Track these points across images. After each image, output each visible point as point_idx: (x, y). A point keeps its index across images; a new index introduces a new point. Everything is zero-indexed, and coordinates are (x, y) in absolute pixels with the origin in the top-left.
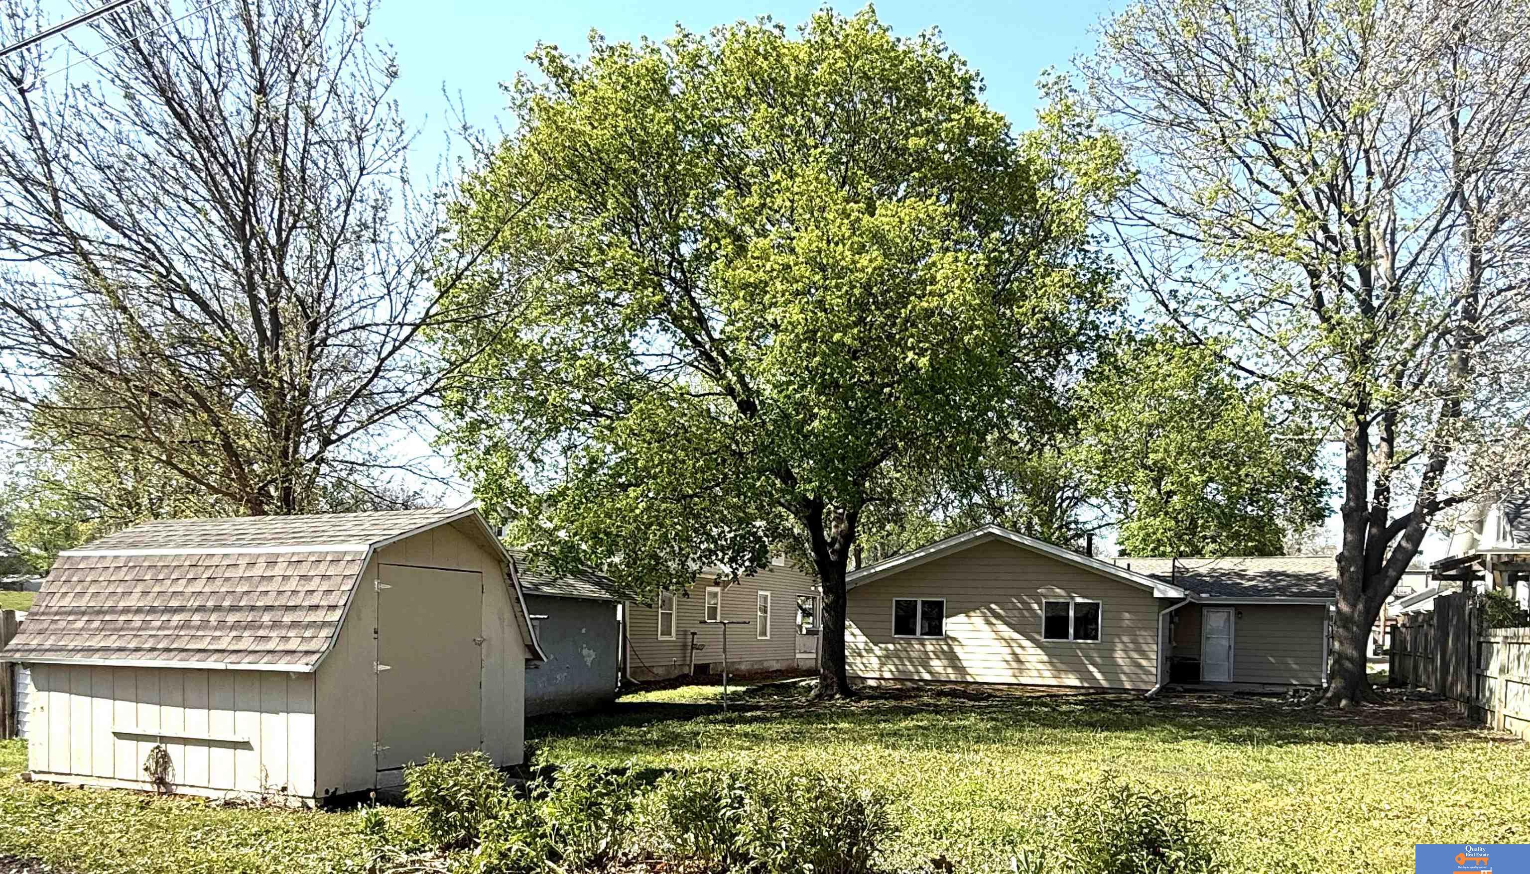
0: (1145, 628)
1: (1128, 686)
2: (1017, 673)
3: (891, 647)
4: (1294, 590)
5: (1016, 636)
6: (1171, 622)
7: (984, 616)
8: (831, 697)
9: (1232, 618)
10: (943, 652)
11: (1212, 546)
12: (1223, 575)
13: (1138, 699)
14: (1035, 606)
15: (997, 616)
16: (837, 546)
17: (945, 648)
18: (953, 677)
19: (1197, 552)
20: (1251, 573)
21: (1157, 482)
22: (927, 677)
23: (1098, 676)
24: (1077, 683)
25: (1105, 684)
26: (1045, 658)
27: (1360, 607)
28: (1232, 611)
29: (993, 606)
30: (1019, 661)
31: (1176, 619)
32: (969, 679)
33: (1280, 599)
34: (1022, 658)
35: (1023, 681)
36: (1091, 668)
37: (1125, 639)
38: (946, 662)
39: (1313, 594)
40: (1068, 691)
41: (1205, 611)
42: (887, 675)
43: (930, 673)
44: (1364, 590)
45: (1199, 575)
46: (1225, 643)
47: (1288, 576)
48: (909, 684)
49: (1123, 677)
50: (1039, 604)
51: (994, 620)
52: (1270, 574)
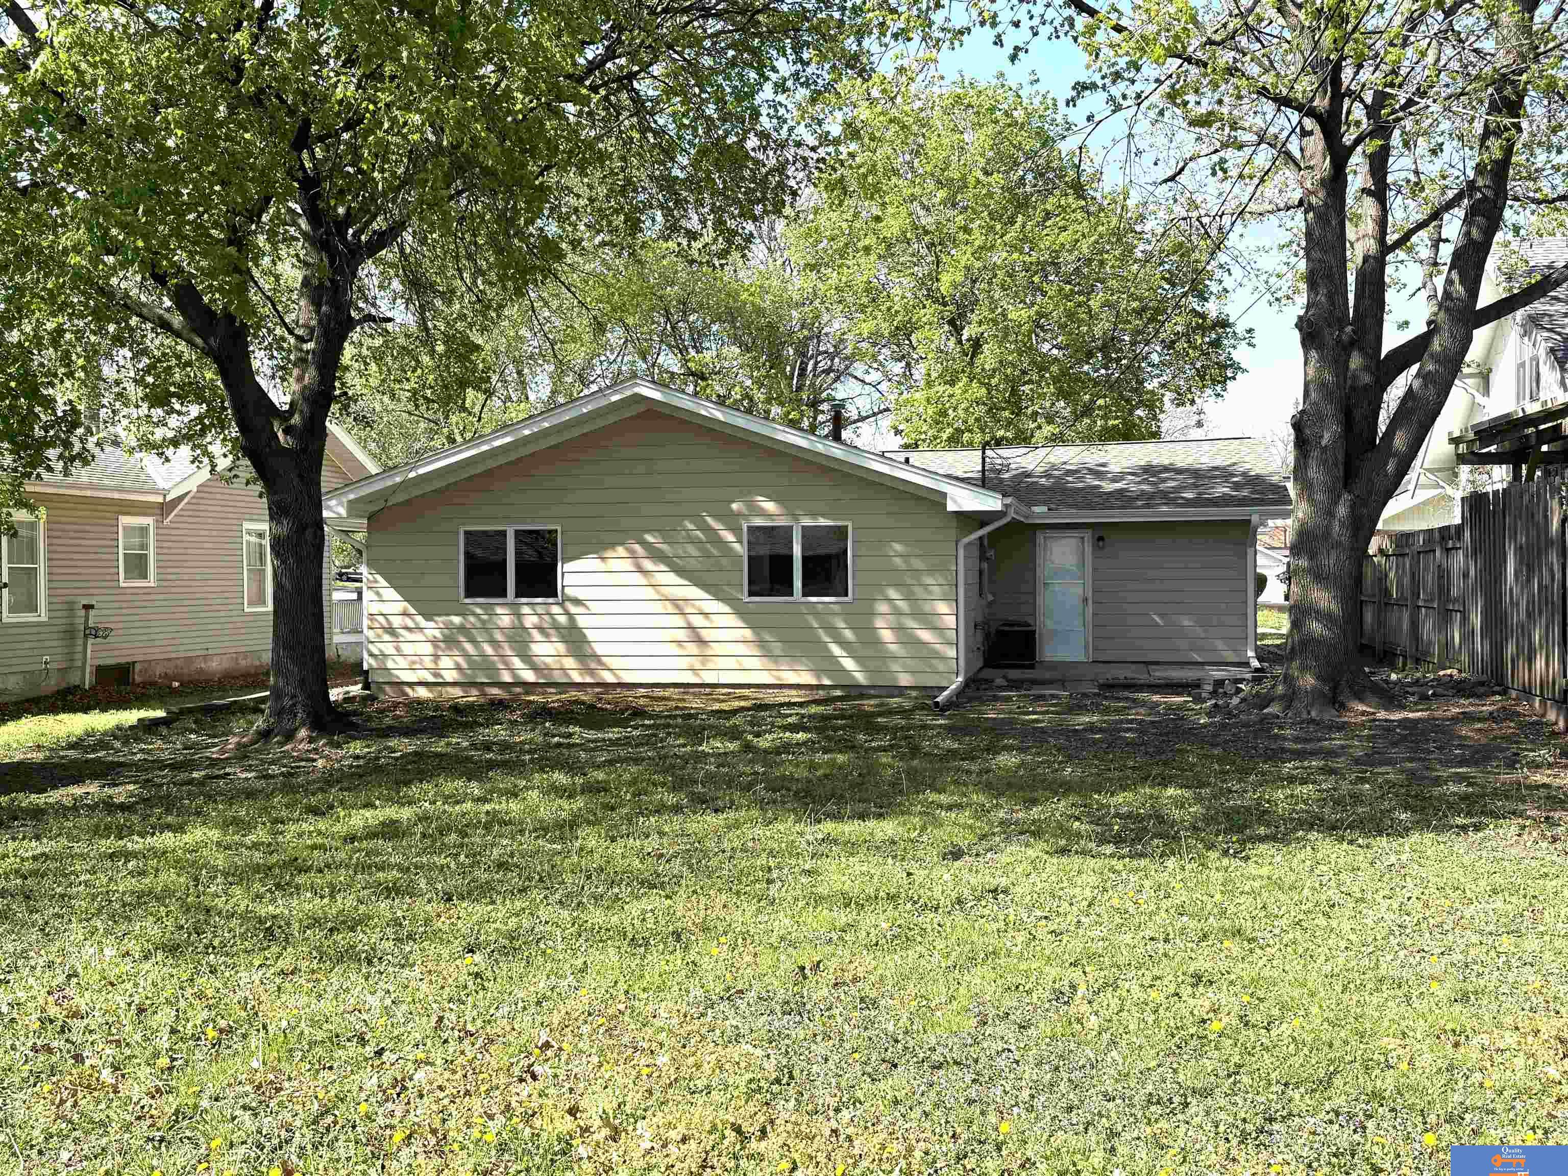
0: (931, 571)
1: (905, 680)
2: (696, 663)
3: (457, 620)
4: (1189, 495)
5: (695, 592)
6: (983, 557)
7: (634, 556)
8: (289, 736)
9: (1088, 549)
10: (557, 627)
11: (1048, 430)
12: (1069, 473)
13: (923, 707)
14: (729, 537)
15: (656, 555)
16: (296, 419)
17: (562, 619)
18: (577, 677)
19: (1023, 439)
20: (1115, 468)
21: (955, 325)
22: (529, 676)
23: (849, 664)
24: (807, 678)
25: (861, 678)
26: (748, 634)
27: (1342, 511)
28: (1088, 535)
29: (649, 538)
30: (701, 642)
31: (991, 553)
32: (609, 678)
33: (1164, 512)
34: (706, 634)
35: (709, 678)
36: (836, 650)
37: (893, 593)
38: (561, 648)
39: (1225, 501)
40: (795, 696)
41: (1040, 537)
42: (450, 676)
43: (535, 668)
44: (1346, 485)
45: (1028, 475)
46: (1079, 591)
47: (1179, 471)
48: (495, 691)
49: (895, 667)
50: (735, 530)
51: (648, 565)
52: (1149, 470)
